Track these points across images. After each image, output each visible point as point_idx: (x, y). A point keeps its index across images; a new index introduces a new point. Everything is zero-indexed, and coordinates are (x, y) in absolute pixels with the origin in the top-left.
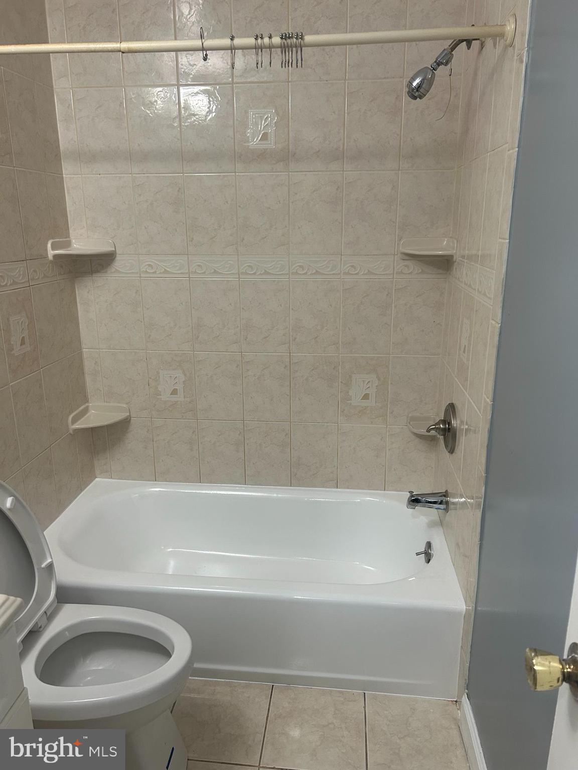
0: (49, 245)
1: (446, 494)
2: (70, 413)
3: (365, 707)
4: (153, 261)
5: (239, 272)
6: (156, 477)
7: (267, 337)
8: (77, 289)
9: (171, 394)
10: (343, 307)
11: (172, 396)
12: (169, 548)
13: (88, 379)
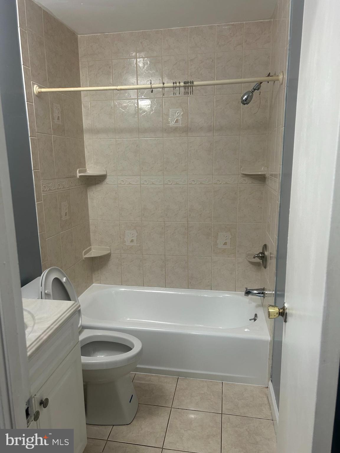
0: (78, 171)
1: (264, 289)
2: (84, 249)
3: (222, 388)
4: (125, 179)
5: (164, 183)
6: (122, 283)
7: (177, 214)
8: (88, 192)
9: (130, 242)
10: (214, 199)
11: (131, 243)
12: (128, 318)
13: (92, 234)
